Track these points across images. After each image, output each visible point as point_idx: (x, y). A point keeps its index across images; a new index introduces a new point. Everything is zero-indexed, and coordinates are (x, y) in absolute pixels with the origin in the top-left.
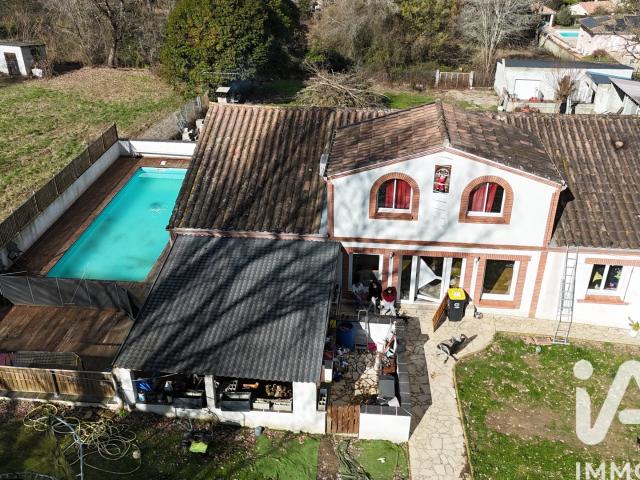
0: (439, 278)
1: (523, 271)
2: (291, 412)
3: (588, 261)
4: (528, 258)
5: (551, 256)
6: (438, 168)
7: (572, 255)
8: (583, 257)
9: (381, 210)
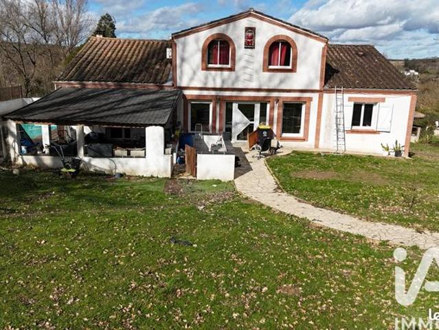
0: (252, 122)
1: (308, 109)
2: (145, 157)
3: (350, 99)
4: (310, 99)
5: (326, 96)
6: (247, 29)
7: (340, 96)
8: (347, 96)
9: (210, 66)
